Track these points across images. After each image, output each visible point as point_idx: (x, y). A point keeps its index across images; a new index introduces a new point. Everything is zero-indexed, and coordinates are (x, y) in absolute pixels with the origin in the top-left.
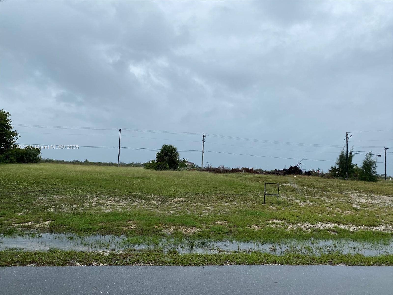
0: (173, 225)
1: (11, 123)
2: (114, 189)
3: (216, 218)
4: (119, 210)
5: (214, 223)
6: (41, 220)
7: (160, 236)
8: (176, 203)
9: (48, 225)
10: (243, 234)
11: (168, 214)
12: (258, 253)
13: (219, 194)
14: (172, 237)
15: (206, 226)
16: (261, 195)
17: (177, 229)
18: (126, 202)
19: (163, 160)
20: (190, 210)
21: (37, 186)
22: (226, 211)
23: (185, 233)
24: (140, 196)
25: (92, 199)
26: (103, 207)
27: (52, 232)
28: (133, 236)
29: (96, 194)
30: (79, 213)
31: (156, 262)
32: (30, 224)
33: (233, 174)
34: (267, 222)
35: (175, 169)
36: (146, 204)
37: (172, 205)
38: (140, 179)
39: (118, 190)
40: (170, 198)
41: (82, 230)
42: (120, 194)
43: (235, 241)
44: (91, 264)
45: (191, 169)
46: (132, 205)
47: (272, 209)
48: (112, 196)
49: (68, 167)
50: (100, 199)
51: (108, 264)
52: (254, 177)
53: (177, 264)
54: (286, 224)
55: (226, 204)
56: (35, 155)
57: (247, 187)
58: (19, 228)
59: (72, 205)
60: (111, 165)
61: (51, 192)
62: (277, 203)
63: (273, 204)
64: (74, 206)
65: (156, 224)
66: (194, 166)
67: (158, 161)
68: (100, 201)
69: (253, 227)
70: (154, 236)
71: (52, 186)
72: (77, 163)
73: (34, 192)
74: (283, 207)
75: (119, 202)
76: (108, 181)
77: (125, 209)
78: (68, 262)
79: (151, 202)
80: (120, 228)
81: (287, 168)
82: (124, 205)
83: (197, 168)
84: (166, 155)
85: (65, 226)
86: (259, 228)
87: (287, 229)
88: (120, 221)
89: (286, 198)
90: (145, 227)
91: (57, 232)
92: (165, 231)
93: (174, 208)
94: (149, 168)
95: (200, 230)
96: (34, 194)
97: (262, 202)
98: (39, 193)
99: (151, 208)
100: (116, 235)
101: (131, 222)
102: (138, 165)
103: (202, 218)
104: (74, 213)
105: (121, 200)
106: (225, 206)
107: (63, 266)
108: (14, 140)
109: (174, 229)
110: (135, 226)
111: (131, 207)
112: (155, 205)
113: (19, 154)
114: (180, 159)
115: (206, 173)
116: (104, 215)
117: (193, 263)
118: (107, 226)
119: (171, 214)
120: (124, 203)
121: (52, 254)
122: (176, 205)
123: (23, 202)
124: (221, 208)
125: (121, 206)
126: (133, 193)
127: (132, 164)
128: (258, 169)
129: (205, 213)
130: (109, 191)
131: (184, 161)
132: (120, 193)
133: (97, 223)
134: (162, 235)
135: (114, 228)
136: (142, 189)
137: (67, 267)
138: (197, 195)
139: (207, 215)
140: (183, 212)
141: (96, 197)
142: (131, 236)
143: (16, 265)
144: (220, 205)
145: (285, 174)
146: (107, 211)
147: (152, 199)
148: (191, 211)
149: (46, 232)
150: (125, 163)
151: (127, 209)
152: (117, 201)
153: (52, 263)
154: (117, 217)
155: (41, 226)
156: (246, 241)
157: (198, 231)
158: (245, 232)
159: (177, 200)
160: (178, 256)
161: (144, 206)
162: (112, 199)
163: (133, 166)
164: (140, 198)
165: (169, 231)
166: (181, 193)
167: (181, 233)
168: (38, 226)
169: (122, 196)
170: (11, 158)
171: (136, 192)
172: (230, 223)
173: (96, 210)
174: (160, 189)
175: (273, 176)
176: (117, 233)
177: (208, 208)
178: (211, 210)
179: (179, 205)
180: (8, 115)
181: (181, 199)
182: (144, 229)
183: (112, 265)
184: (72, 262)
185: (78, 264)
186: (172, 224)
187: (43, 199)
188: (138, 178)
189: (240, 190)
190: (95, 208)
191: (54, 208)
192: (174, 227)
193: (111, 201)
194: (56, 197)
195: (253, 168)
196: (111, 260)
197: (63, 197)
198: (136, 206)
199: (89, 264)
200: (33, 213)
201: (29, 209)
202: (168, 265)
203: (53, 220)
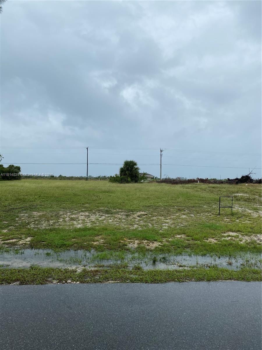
0: (136, 240)
2: (84, 204)
3: (175, 232)
4: (89, 225)
5: (173, 236)
6: (23, 236)
7: (126, 251)
8: (139, 216)
9: (29, 241)
10: (201, 247)
11: (132, 228)
12: (215, 267)
13: (177, 206)
14: (136, 251)
15: (166, 240)
16: (216, 206)
17: (140, 244)
18: (95, 217)
19: (125, 175)
20: (151, 224)
21: (19, 203)
22: (184, 224)
23: (147, 247)
24: (107, 210)
25: (66, 214)
26: (75, 222)
27: (32, 248)
28: (102, 251)
29: (69, 209)
30: (54, 229)
31: (123, 280)
32: (14, 241)
33: (190, 185)
34: (223, 234)
35: (136, 182)
36: (112, 218)
37: (136, 219)
38: (107, 194)
39: (87, 205)
40: (133, 212)
41: (58, 246)
42: (89, 209)
43: (194, 255)
44: (66, 282)
45: (151, 180)
46: (100, 219)
47: (227, 221)
48: (82, 211)
49: (45, 184)
50: (72, 214)
51: (81, 282)
52: (209, 187)
53: (141, 281)
54: (240, 236)
55: (184, 216)
57: (202, 199)
58: (5, 245)
59: (48, 221)
60: (80, 178)
61: (32, 208)
62: (231, 214)
63: (227, 215)
64: (51, 222)
65: (122, 238)
66: (153, 177)
67: (121, 175)
68: (72, 216)
69: (209, 239)
70: (120, 251)
71: (31, 203)
72: (52, 177)
73: (16, 209)
74: (237, 218)
75: (89, 217)
76: (79, 195)
77: (94, 223)
78: (46, 280)
79: (116, 216)
80: (91, 243)
81: (240, 177)
82: (94, 220)
83: (156, 179)
84: (128, 170)
85: (43, 242)
86: (216, 241)
87: (241, 241)
88: (90, 236)
89: (239, 208)
90: (112, 242)
91: (37, 248)
92: (130, 246)
93: (137, 222)
94: (113, 182)
95: (161, 244)
96: (17, 211)
97: (217, 214)
98: (21, 210)
99: (117, 223)
100: (87, 250)
101: (100, 237)
102: (104, 178)
103: (162, 232)
104: (51, 230)
105: (90, 215)
106: (182, 219)
107: (42, 284)
109: (138, 244)
110: (103, 241)
111: (99, 221)
112: (120, 219)
114: (140, 172)
115: (164, 184)
116: (76, 230)
117: (155, 280)
118: (79, 241)
119: (134, 228)
120: (93, 218)
121: (33, 272)
122: (139, 218)
123: (8, 219)
124: (179, 221)
125: (91, 221)
126: (100, 207)
127: (99, 177)
128: (212, 178)
129: (165, 227)
130: (80, 206)
131: (145, 174)
132: (90, 208)
133: (70, 239)
134: (127, 250)
135: (85, 243)
136: (109, 203)
137: (46, 285)
138: (157, 208)
139: (167, 228)
140: (145, 226)
141: (69, 212)
142: (100, 251)
143: (3, 284)
144: (178, 217)
145: (237, 183)
146: (79, 226)
147: (117, 213)
148: (152, 225)
149: (27, 248)
150: (93, 177)
151: (95, 223)
152: (87, 216)
153: (33, 282)
154: (88, 232)
155: (23, 243)
156: (204, 255)
157: (159, 245)
158: (203, 245)
159: (139, 213)
160: (142, 272)
161: (111, 221)
162: (83, 214)
163: (100, 179)
164: (107, 212)
165: (134, 246)
166: (143, 206)
167: (144, 247)
168: (21, 242)
169: (91, 210)
171: (103, 207)
172: (188, 236)
173: (69, 225)
174: (124, 203)
175: (226, 186)
176: (87, 248)
177: (167, 221)
178: (170, 223)
179: (141, 219)
181: (143, 213)
182: (111, 244)
183: (84, 283)
184: (50, 279)
185: (55, 282)
186: (135, 238)
187: (24, 216)
188: (105, 192)
189: (197, 201)
190: (68, 224)
191: (34, 224)
192: (138, 241)
193: (82, 216)
194: (35, 213)
195: (207, 178)
196: (83, 277)
197: (41, 213)
198: (103, 220)
199: (64, 282)
200: (17, 230)
201: (13, 226)
202: (134, 282)
203: (33, 237)
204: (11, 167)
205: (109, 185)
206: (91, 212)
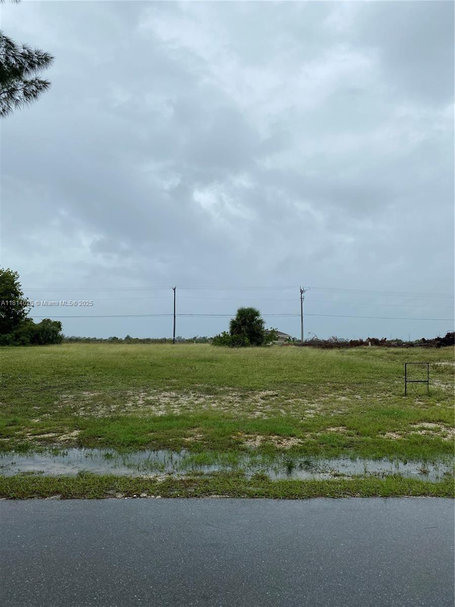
0: (259, 434)
1: (20, 288)
2: (168, 379)
3: (326, 422)
4: (177, 412)
5: (324, 429)
6: (66, 429)
7: (240, 452)
8: (263, 398)
9: (76, 436)
10: (372, 446)
11: (251, 416)
12: (398, 477)
13: (331, 382)
14: (258, 452)
15: (312, 435)
16: (400, 382)
17: (265, 441)
18: (187, 399)
19: (239, 332)
20: (285, 410)
21: (59, 378)
22: (343, 410)
23: (278, 446)
24: (207, 389)
25: (138, 395)
26: (153, 408)
27: (81, 447)
28: (199, 452)
29: (143, 387)
30: (118, 418)
31: (236, 494)
32: (50, 435)
33: (354, 350)
34: (412, 426)
35: (259, 344)
36: (216, 401)
37: (257, 402)
38: (207, 363)
39: (174, 381)
40: (252, 391)
41: (124, 443)
42: (178, 387)
43: (359, 458)
44: (139, 496)
45: (285, 343)
46: (196, 402)
47: (419, 404)
48: (166, 390)
49: (101, 348)
50: (149, 395)
51: (164, 496)
52: (388, 353)
53: (267, 495)
54: (443, 429)
55: (343, 398)
56: (56, 332)
57: (376, 371)
58: (36, 442)
59: (108, 405)
60: (163, 341)
61: (80, 386)
62: (426, 394)
63: (420, 396)
64: (112, 407)
65: (234, 433)
66: (290, 338)
67: (232, 332)
68: (149, 398)
69: (388, 434)
70: (231, 451)
71: (80, 378)
72: (114, 340)
73: (55, 387)
74: (438, 400)
75: (177, 398)
76: (160, 366)
77: (186, 409)
78: (105, 493)
79: (224, 397)
80: (180, 439)
81: (443, 336)
82: (185, 403)
83: (293, 341)
84: (244, 323)
85: (99, 437)
86: (398, 437)
87: (444, 437)
88: (179, 428)
89: (442, 385)
90: (217, 438)
91: (89, 447)
92: (248, 444)
93: (260, 407)
94: (220, 345)
95: (302, 442)
96: (55, 390)
97: (401, 393)
98: (62, 389)
99: (225, 408)
100: (173, 450)
101: (196, 430)
102: (204, 340)
103: (304, 422)
104: (112, 418)
105: (179, 396)
106: (341, 402)
107: (98, 498)
108: (25, 312)
109: (262, 441)
110: (201, 435)
111: (195, 406)
112: (230, 402)
113: (32, 331)
114: (265, 328)
115: (307, 348)
116: (155, 420)
117: (292, 495)
118: (160, 436)
119: (256, 417)
120: (184, 400)
121: (82, 481)
122: (263, 401)
123: (41, 402)
124: (335, 405)
125: (180, 405)
126: (197, 384)
127: (195, 338)
128: (395, 339)
129: (310, 414)
130: (162, 382)
131: (273, 331)
132: (178, 385)
133: (145, 433)
134: (244, 450)
136: (211, 377)
137: (104, 500)
138: (295, 385)
139: (313, 416)
140: (274, 413)
141: (143, 392)
142: (195, 452)
143: (34, 497)
144: (334, 400)
145: (439, 346)
146: (160, 413)
147: (226, 392)
148: (287, 411)
149: (73, 447)
150: (184, 339)
151: (188, 409)
152: (173, 398)
153: (82, 495)
154: (175, 422)
155: (66, 439)
156: (378, 459)
157: (299, 443)
158: (376, 443)
159: (263, 393)
160: (269, 483)
161: (214, 405)
162: (167, 394)
163: (197, 342)
164: (208, 391)
165: (254, 444)
166: (270, 382)
167: (272, 446)
168: (62, 438)
169: (180, 389)
170: (22, 338)
171: (202, 383)
172: (350, 429)
173: (144, 412)
174: (237, 376)
175: (419, 350)
176: (174, 447)
177: (313, 405)
178: (319, 409)
179: (267, 402)
180: (16, 276)
181: (271, 393)
182: (215, 441)
183: (168, 497)
184: (111, 492)
185: (119, 496)
186: (257, 432)
187: (67, 398)
188: (204, 360)
189: (366, 375)
190: (142, 410)
191: (83, 410)
192: (262, 437)
193: (164, 398)
194: (86, 393)
195: (386, 338)
196: (168, 490)
197: (96, 394)
198: (201, 404)
199: (135, 496)
200: (55, 419)
201: (49, 413)
202: (254, 498)
203: (82, 429)
204: (46, 322)
205: (210, 349)
206: (181, 391)
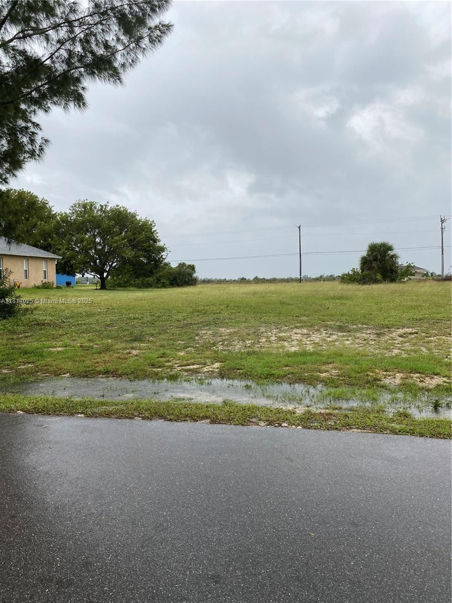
0: (399, 372)
1: (157, 235)
2: (299, 317)
4: (310, 348)
6: (208, 361)
7: (380, 389)
8: (401, 336)
9: (217, 368)
11: (388, 354)
14: (399, 390)
17: (406, 378)
18: (319, 336)
19: (371, 268)
20: (426, 348)
21: (198, 315)
23: (421, 385)
24: (340, 326)
25: (270, 332)
26: (286, 344)
27: (223, 378)
28: (336, 387)
29: (274, 324)
30: (254, 352)
31: (378, 429)
32: (195, 367)
35: (393, 280)
36: (350, 338)
37: (394, 340)
38: (337, 301)
39: (305, 318)
40: (389, 328)
41: (262, 376)
42: (309, 324)
44: (280, 425)
45: (422, 278)
46: (329, 339)
48: (297, 327)
49: (233, 289)
50: (281, 331)
51: (304, 427)
53: (412, 433)
56: (190, 275)
58: (184, 372)
59: (243, 341)
60: (290, 280)
61: (216, 323)
64: (247, 342)
65: (371, 370)
66: (427, 273)
67: (362, 269)
68: (281, 335)
70: (369, 388)
71: (216, 316)
72: (243, 281)
73: (195, 324)
75: (308, 335)
76: (289, 304)
77: (318, 346)
78: (249, 421)
79: (358, 335)
80: (315, 374)
82: (317, 340)
83: (432, 276)
84: (375, 259)
85: (238, 369)
88: (313, 363)
90: (353, 374)
91: (229, 378)
92: (387, 381)
93: (398, 345)
94: (349, 283)
95: (447, 381)
96: (195, 327)
98: (201, 326)
99: (360, 345)
100: (309, 384)
101: (331, 366)
102: (331, 278)
103: (450, 361)
104: (248, 353)
105: (311, 333)
107: (243, 425)
108: (164, 257)
109: (402, 378)
110: (336, 371)
111: (328, 343)
112: (365, 340)
113: (171, 275)
114: (400, 263)
116: (289, 355)
117: (440, 434)
118: (295, 371)
119: (394, 354)
120: (316, 337)
121: (227, 408)
122: (401, 339)
123: (184, 338)
125: (312, 342)
126: (328, 321)
127: (321, 277)
130: (293, 320)
131: (409, 266)
132: (309, 322)
133: (280, 367)
134: (383, 387)
135: (306, 374)
136: (342, 315)
137: (249, 426)
138: (437, 322)
140: (415, 352)
141: (275, 329)
142: (332, 387)
143: (187, 420)
146: (293, 349)
147: (360, 330)
148: (429, 349)
149: (215, 377)
150: (310, 277)
151: (321, 346)
152: (305, 335)
153: (229, 421)
154: (309, 358)
155: (208, 370)
157: (444, 382)
159: (401, 331)
160: (413, 421)
161: (348, 342)
162: (298, 331)
163: (324, 280)
164: (341, 329)
165: (394, 382)
166: (408, 319)
167: (414, 385)
168: (205, 370)
169: (311, 326)
170: (163, 281)
171: (333, 321)
173: (277, 348)
174: (371, 314)
176: (311, 381)
179: (406, 340)
180: (153, 224)
181: (410, 330)
182: (351, 377)
183: (309, 428)
184: (254, 420)
185: (262, 424)
186: (397, 369)
187: (207, 334)
188: (334, 298)
190: (275, 345)
191: (222, 345)
192: (402, 375)
193: (297, 335)
194: (222, 330)
196: (307, 421)
197: (231, 330)
198: (334, 342)
199: (276, 425)
200: (198, 352)
201: (192, 347)
202: (398, 434)
203: (222, 362)
204: (182, 265)
205: (339, 287)
206: (312, 328)
